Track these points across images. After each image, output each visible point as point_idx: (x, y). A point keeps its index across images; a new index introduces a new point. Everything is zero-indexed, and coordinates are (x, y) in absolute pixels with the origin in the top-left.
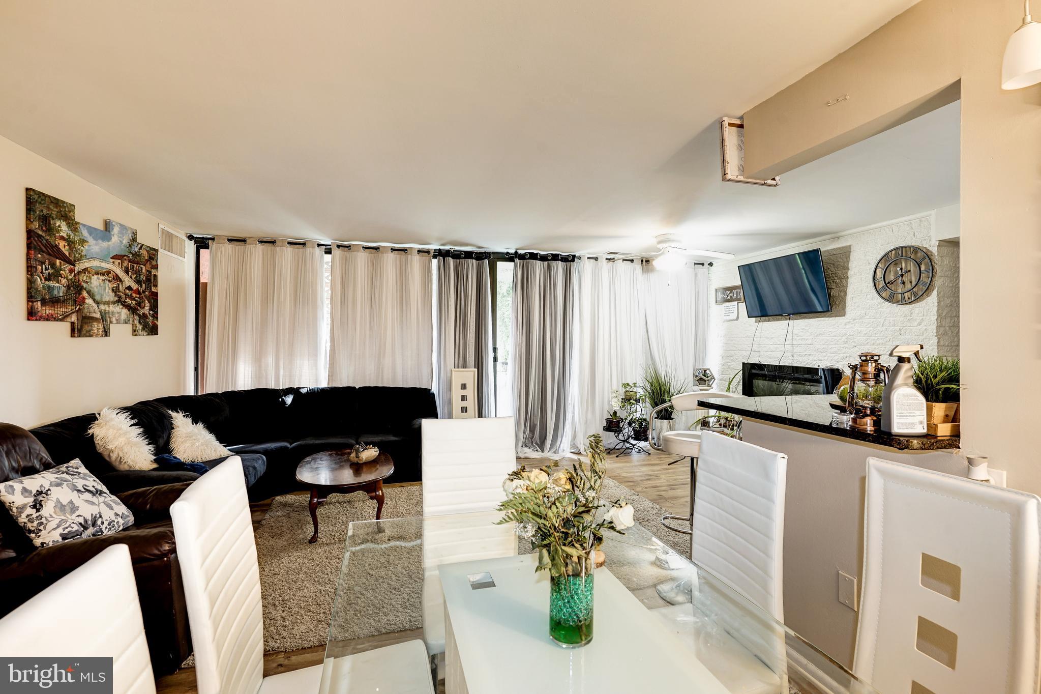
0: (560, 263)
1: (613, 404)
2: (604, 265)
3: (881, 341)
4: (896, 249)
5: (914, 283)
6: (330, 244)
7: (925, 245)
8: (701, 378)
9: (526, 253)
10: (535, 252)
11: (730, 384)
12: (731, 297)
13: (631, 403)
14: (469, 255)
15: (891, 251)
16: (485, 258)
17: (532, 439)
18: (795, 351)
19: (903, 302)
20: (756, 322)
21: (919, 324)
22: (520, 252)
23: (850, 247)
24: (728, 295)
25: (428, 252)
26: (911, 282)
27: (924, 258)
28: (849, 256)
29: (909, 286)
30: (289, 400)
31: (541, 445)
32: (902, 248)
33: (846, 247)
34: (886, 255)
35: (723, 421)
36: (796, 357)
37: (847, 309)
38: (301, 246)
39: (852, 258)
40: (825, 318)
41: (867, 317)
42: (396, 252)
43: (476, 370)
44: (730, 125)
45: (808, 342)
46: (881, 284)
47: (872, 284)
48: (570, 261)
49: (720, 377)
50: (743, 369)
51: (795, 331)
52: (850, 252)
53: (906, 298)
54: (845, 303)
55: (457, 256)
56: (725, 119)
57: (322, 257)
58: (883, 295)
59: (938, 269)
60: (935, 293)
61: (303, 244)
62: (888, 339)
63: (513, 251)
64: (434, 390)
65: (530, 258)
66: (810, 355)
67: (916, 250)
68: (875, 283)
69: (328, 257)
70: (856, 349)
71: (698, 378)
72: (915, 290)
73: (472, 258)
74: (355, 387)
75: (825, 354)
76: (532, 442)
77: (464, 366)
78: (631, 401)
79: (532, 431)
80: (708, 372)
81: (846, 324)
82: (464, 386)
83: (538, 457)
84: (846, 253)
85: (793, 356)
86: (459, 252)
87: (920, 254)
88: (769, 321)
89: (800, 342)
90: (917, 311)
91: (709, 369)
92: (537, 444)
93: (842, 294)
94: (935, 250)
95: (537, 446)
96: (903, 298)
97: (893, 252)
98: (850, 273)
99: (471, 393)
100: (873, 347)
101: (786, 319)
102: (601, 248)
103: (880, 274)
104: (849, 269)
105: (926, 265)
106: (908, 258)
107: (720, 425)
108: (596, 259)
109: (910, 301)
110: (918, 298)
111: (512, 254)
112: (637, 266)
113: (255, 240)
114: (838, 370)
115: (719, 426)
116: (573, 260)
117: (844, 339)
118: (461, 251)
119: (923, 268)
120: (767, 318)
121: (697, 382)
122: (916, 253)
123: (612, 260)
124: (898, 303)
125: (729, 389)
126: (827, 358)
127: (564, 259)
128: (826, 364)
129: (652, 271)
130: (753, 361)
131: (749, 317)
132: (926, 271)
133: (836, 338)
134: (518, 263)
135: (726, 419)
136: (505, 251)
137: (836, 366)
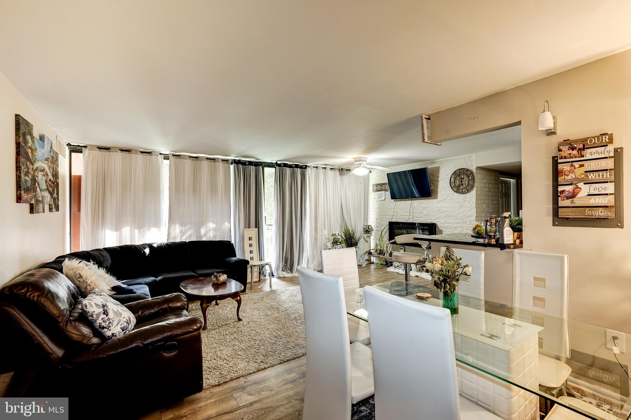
0: (299, 169)
1: (328, 245)
2: (321, 171)
3: (453, 210)
4: (459, 169)
5: (467, 185)
6: (168, 154)
7: (471, 168)
8: (367, 230)
9: (281, 163)
10: (286, 162)
11: (382, 233)
12: (381, 189)
13: (337, 244)
14: (251, 163)
15: (457, 170)
16: (260, 165)
17: (286, 267)
18: (414, 215)
19: (462, 193)
20: (394, 201)
21: (469, 203)
22: (279, 162)
23: (439, 167)
24: (379, 187)
25: (227, 161)
26: (465, 184)
27: (470, 174)
28: (439, 171)
29: (464, 186)
30: (147, 251)
31: (291, 270)
32: (462, 169)
33: (437, 167)
34: (456, 171)
35: (378, 251)
36: (415, 218)
37: (438, 196)
38: (148, 154)
39: (440, 173)
40: (427, 200)
41: (448, 199)
42: (209, 160)
43: (257, 229)
44: (425, 118)
45: (420, 211)
46: (453, 185)
47: (449, 184)
48: (304, 168)
49: (375, 230)
50: (389, 225)
51: (414, 206)
52: (439, 169)
53: (464, 191)
54: (437, 193)
55: (244, 163)
56: (423, 115)
57: (162, 161)
58: (454, 190)
59: (476, 179)
60: (475, 189)
61: (149, 153)
62: (456, 209)
63: (274, 162)
64: (233, 242)
65: (283, 166)
66: (421, 217)
67: (467, 170)
69: (167, 162)
70: (442, 214)
71: (365, 230)
72: (467, 188)
73: (253, 165)
74: (186, 242)
76: (286, 268)
77: (249, 227)
78: (338, 243)
79: (286, 262)
80: (370, 227)
81: (438, 203)
82: (250, 239)
83: (290, 276)
84: (437, 170)
85: (413, 218)
86: (245, 162)
87: (469, 172)
88: (401, 201)
89: (417, 211)
90: (468, 197)
91: (370, 226)
93: (436, 189)
94: (474, 171)
95: (288, 270)
96: (462, 191)
97: (458, 171)
98: (440, 179)
99: (254, 242)
100: (450, 213)
101: (410, 200)
102: (320, 163)
103: (452, 180)
104: (439, 177)
105: (471, 177)
106: (464, 174)
107: (377, 253)
108: (317, 167)
109: (465, 192)
110: (468, 191)
111: (274, 164)
112: (337, 172)
113: (117, 149)
114: (435, 224)
115: (377, 254)
116: (306, 168)
117: (437, 209)
118: (246, 161)
120: (400, 200)
121: (365, 232)
122: (467, 172)
123: (325, 168)
124: (460, 193)
125: (381, 235)
126: (429, 218)
127: (301, 167)
128: (429, 221)
129: (344, 175)
130: (394, 220)
131: (392, 199)
132: (471, 180)
133: (433, 209)
134: (277, 168)
135: (380, 250)
136: (270, 162)
137: (434, 222)
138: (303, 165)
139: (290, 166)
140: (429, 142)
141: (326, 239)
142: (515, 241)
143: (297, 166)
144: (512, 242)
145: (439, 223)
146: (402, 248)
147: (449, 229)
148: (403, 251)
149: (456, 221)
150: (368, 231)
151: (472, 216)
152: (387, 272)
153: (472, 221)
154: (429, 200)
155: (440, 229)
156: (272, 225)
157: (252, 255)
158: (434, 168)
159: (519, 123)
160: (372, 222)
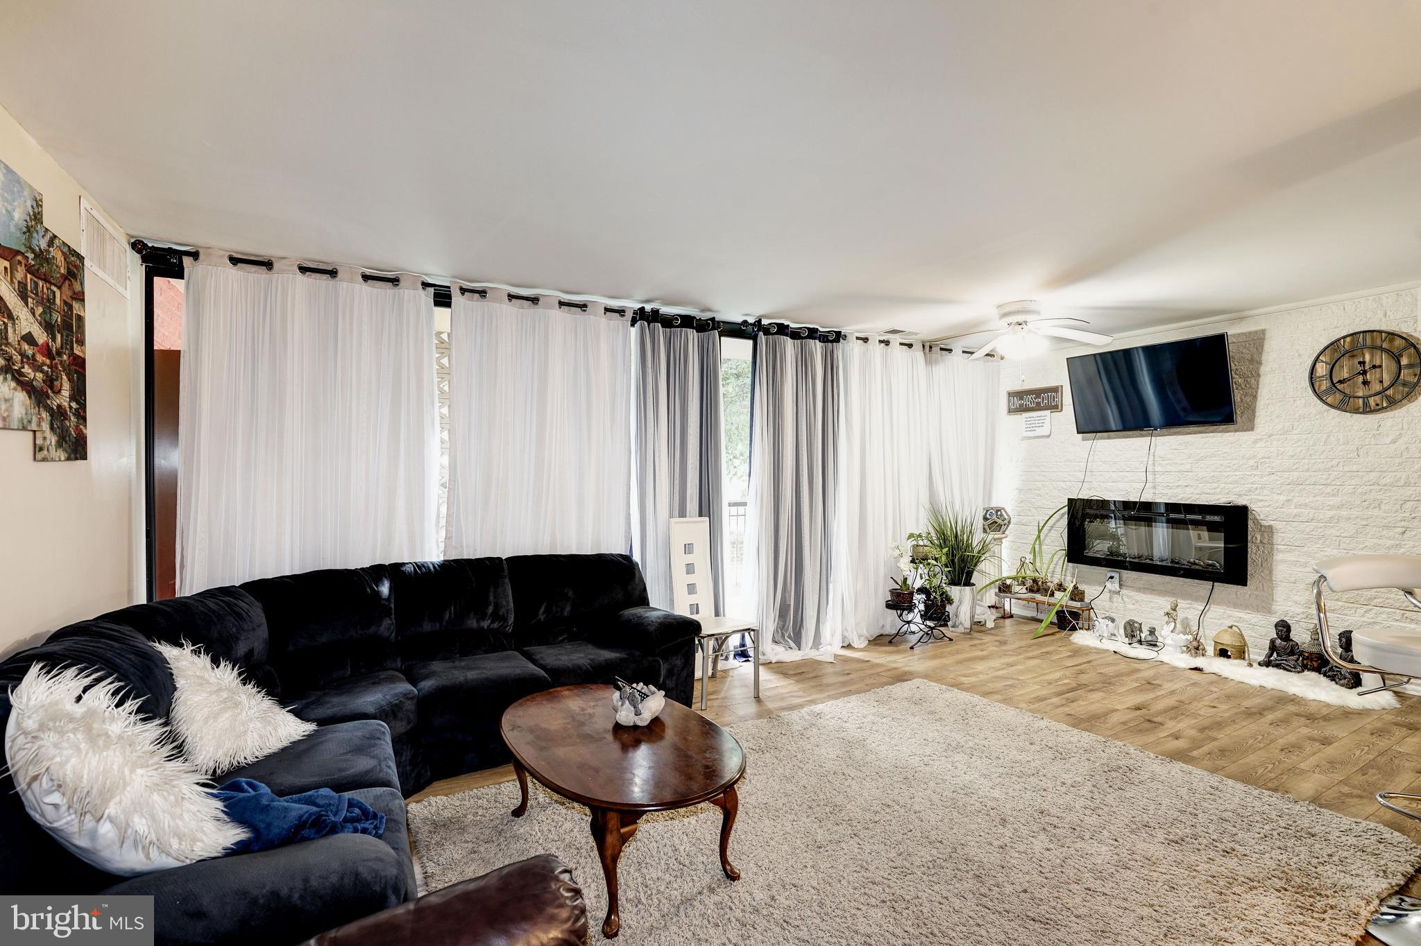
0: (818, 343)
2: (875, 348)
3: (1320, 467)
4: (1355, 334)
5: (1386, 384)
6: (449, 284)
7: (1405, 329)
9: (770, 324)
10: (784, 323)
11: (1040, 531)
12: (1038, 404)
13: (929, 564)
14: (687, 321)
15: (1342, 338)
16: (713, 328)
17: (783, 630)
18: (1157, 480)
19: (1366, 410)
20: (1089, 440)
22: (765, 322)
23: (1263, 332)
24: (1029, 401)
25: (621, 312)
26: (1380, 382)
27: (1406, 348)
28: (1262, 346)
29: (1378, 389)
30: (385, 589)
31: (797, 640)
32: (1366, 332)
33: (1256, 332)
34: (1335, 342)
35: (1029, 583)
36: (1159, 489)
37: (1257, 420)
38: (388, 285)
39: (1266, 347)
40: (1216, 434)
41: (1295, 432)
42: (566, 308)
43: (707, 519)
45: (1182, 468)
46: (1325, 385)
47: (1307, 384)
48: (832, 342)
49: (1019, 521)
50: (1068, 507)
52: (1264, 339)
53: (1372, 404)
54: (1254, 411)
55: (666, 321)
58: (1327, 401)
61: (395, 281)
62: (1334, 462)
63: (753, 320)
64: (636, 558)
65: (778, 334)
66: (1187, 486)
67: (1391, 335)
68: (1312, 385)
70: (1273, 477)
71: (989, 522)
72: (1388, 393)
73: (692, 327)
74: (499, 559)
75: (1215, 485)
76: (783, 636)
77: (682, 514)
79: (783, 615)
80: (1002, 512)
81: (1255, 442)
82: (688, 548)
83: (795, 659)
84: (1257, 341)
85: (1155, 488)
86: (671, 316)
87: (1396, 342)
88: (1109, 438)
89: (1169, 468)
90: (1387, 422)
91: (1003, 509)
92: (789, 637)
93: (1248, 399)
95: (790, 642)
96: (1366, 405)
97: (1346, 339)
98: (1263, 369)
99: (701, 558)
100: (1307, 473)
102: (876, 325)
103: (1322, 370)
104: (1261, 364)
105: (1407, 357)
106: (1373, 348)
107: (1027, 589)
108: (865, 340)
109: (1377, 408)
110: (1392, 403)
111: (751, 326)
112: (918, 353)
113: (293, 266)
114: (1242, 507)
115: (1025, 591)
116: (837, 340)
117: (1252, 462)
118: (675, 315)
119: (1402, 362)
120: (1106, 434)
121: (987, 527)
122: (1392, 340)
123: (887, 343)
124: (1353, 411)
125: (1039, 537)
126: (1219, 490)
127: (824, 338)
128: (1218, 498)
129: (936, 362)
130: (1085, 495)
132: (1406, 367)
133: (1235, 462)
134: (761, 338)
135: (1035, 581)
136: (739, 319)
137: (1241, 502)
138: (829, 332)
139: (795, 335)
141: (893, 549)
143: (813, 333)
145: (1260, 504)
146: (1112, 577)
147: (1302, 526)
148: (1117, 586)
149: (1335, 501)
150: (995, 522)
152: (1078, 651)
154: (1219, 434)
155: (1264, 523)
156: (744, 504)
157: (693, 599)
158: (1243, 334)
160: (1006, 498)
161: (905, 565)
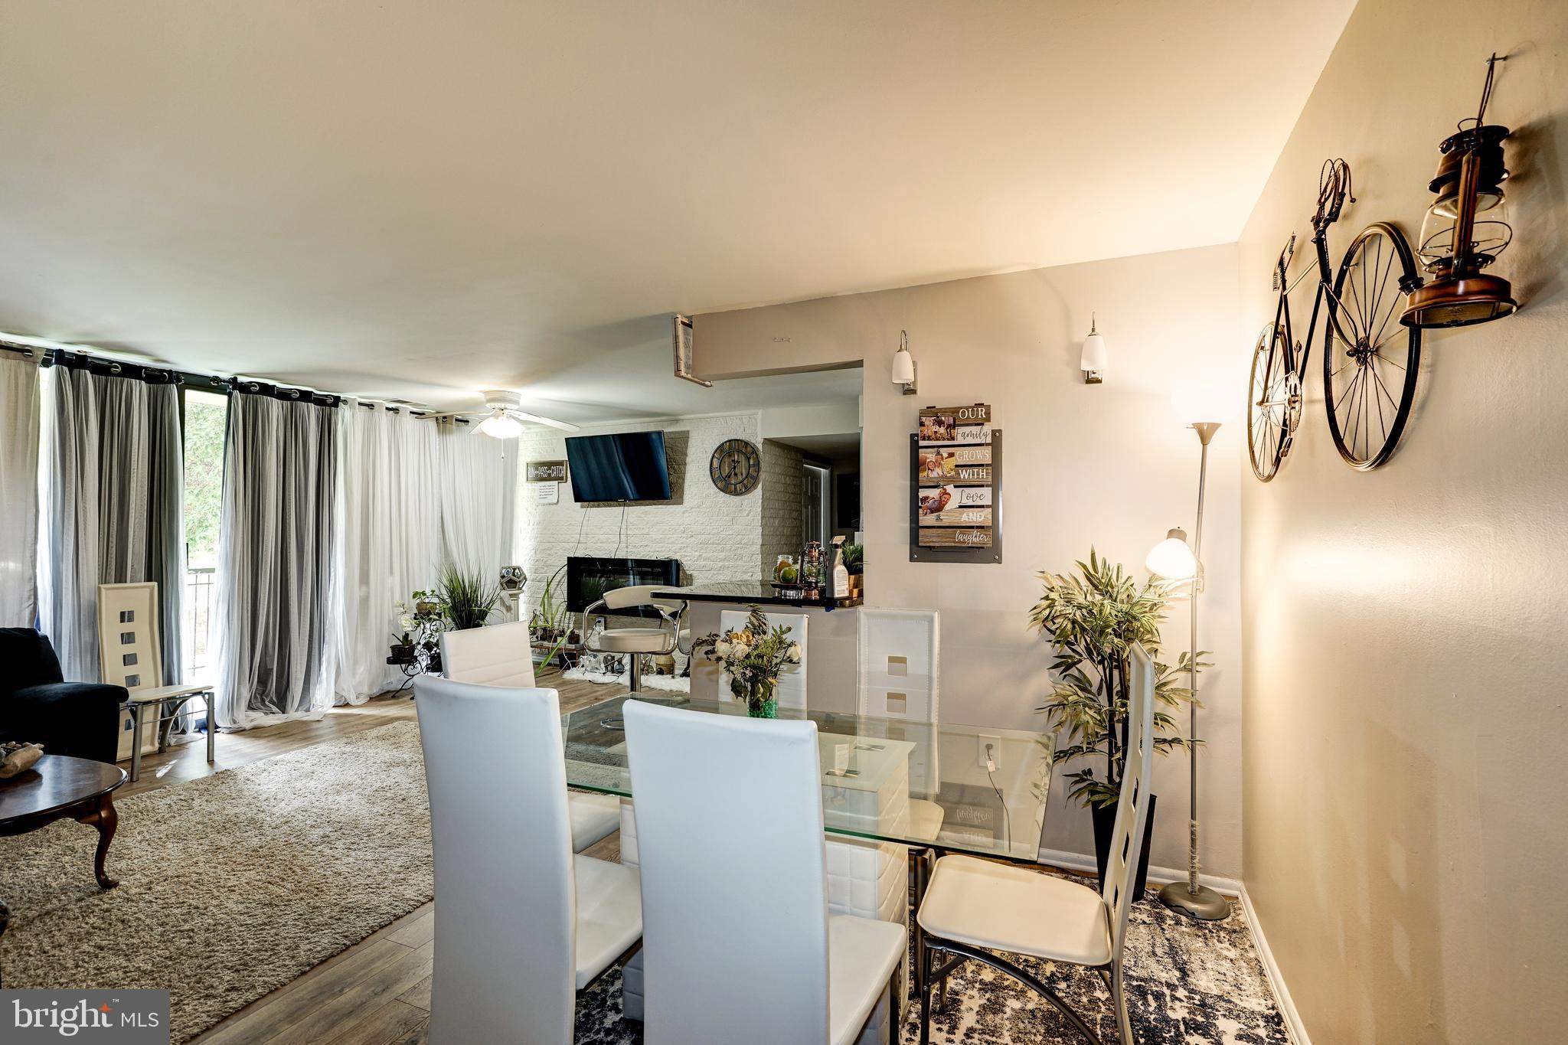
0: (312, 406)
1: (403, 623)
2: (384, 419)
3: (715, 531)
4: (730, 441)
5: (744, 476)
7: (752, 440)
8: (511, 579)
9: (251, 382)
10: (271, 382)
11: (548, 585)
12: (549, 474)
13: (431, 619)
14: (131, 370)
15: (726, 442)
16: (170, 382)
17: (261, 696)
18: (629, 541)
19: (736, 493)
20: (582, 507)
21: (748, 515)
22: (242, 379)
23: (688, 432)
24: (545, 471)
26: (742, 474)
27: (752, 453)
28: (687, 441)
29: (740, 478)
31: (282, 704)
32: (735, 440)
33: (684, 432)
34: (722, 445)
35: (540, 633)
36: (631, 549)
37: (685, 497)
39: (689, 444)
40: (662, 506)
41: (704, 506)
43: (156, 584)
44: (682, 322)
45: (644, 532)
46: (717, 474)
47: (708, 473)
48: (331, 405)
49: (532, 577)
50: (568, 564)
51: (630, 520)
52: (688, 438)
53: (738, 489)
54: (683, 490)
55: (101, 369)
56: (679, 316)
58: (719, 485)
59: (762, 464)
60: (760, 486)
62: (722, 528)
63: (225, 376)
65: (259, 392)
66: (646, 546)
67: (747, 444)
68: (711, 473)
70: (692, 539)
71: (505, 580)
72: (745, 482)
73: (140, 378)
75: (662, 545)
76: (263, 701)
77: (121, 578)
78: (431, 616)
79: (263, 680)
80: (517, 571)
81: (684, 513)
82: (127, 616)
83: (279, 722)
84: (684, 437)
85: (627, 547)
86: (106, 363)
87: (749, 449)
88: (599, 506)
89: (636, 532)
90: (746, 502)
91: (519, 568)
92: (271, 702)
93: (680, 481)
94: (760, 447)
95: (271, 706)
97: (728, 444)
98: (689, 460)
99: (143, 627)
100: (709, 537)
101: (620, 506)
102: (381, 395)
103: (716, 464)
104: (687, 455)
105: (753, 459)
106: (739, 451)
107: (537, 637)
108: (371, 406)
109: (740, 492)
110: (748, 489)
111: (224, 381)
112: (432, 425)
114: (677, 561)
115: (536, 640)
116: (335, 404)
117: (682, 528)
118: (112, 362)
119: (751, 462)
120: (596, 503)
121: (504, 585)
122: (746, 447)
123: (396, 410)
124: (730, 493)
125: (547, 591)
126: (663, 549)
127: (320, 401)
128: (662, 556)
129: (451, 432)
130: (580, 554)
131: (576, 501)
132: (754, 465)
133: (672, 527)
134: (236, 398)
135: (545, 630)
136: (211, 374)
137: (675, 557)
138: (326, 396)
139: (283, 395)
140: (689, 376)
141: (396, 607)
142: (851, 592)
143: (306, 396)
144: (846, 594)
145: (686, 559)
146: (599, 622)
147: (707, 574)
148: (603, 628)
149: (722, 555)
150: (512, 581)
151: (753, 544)
152: (565, 683)
153: (753, 555)
154: (665, 506)
155: (688, 572)
156: (212, 570)
157: (131, 670)
158: (676, 432)
159: (859, 364)
160: (523, 558)
161: (407, 623)
